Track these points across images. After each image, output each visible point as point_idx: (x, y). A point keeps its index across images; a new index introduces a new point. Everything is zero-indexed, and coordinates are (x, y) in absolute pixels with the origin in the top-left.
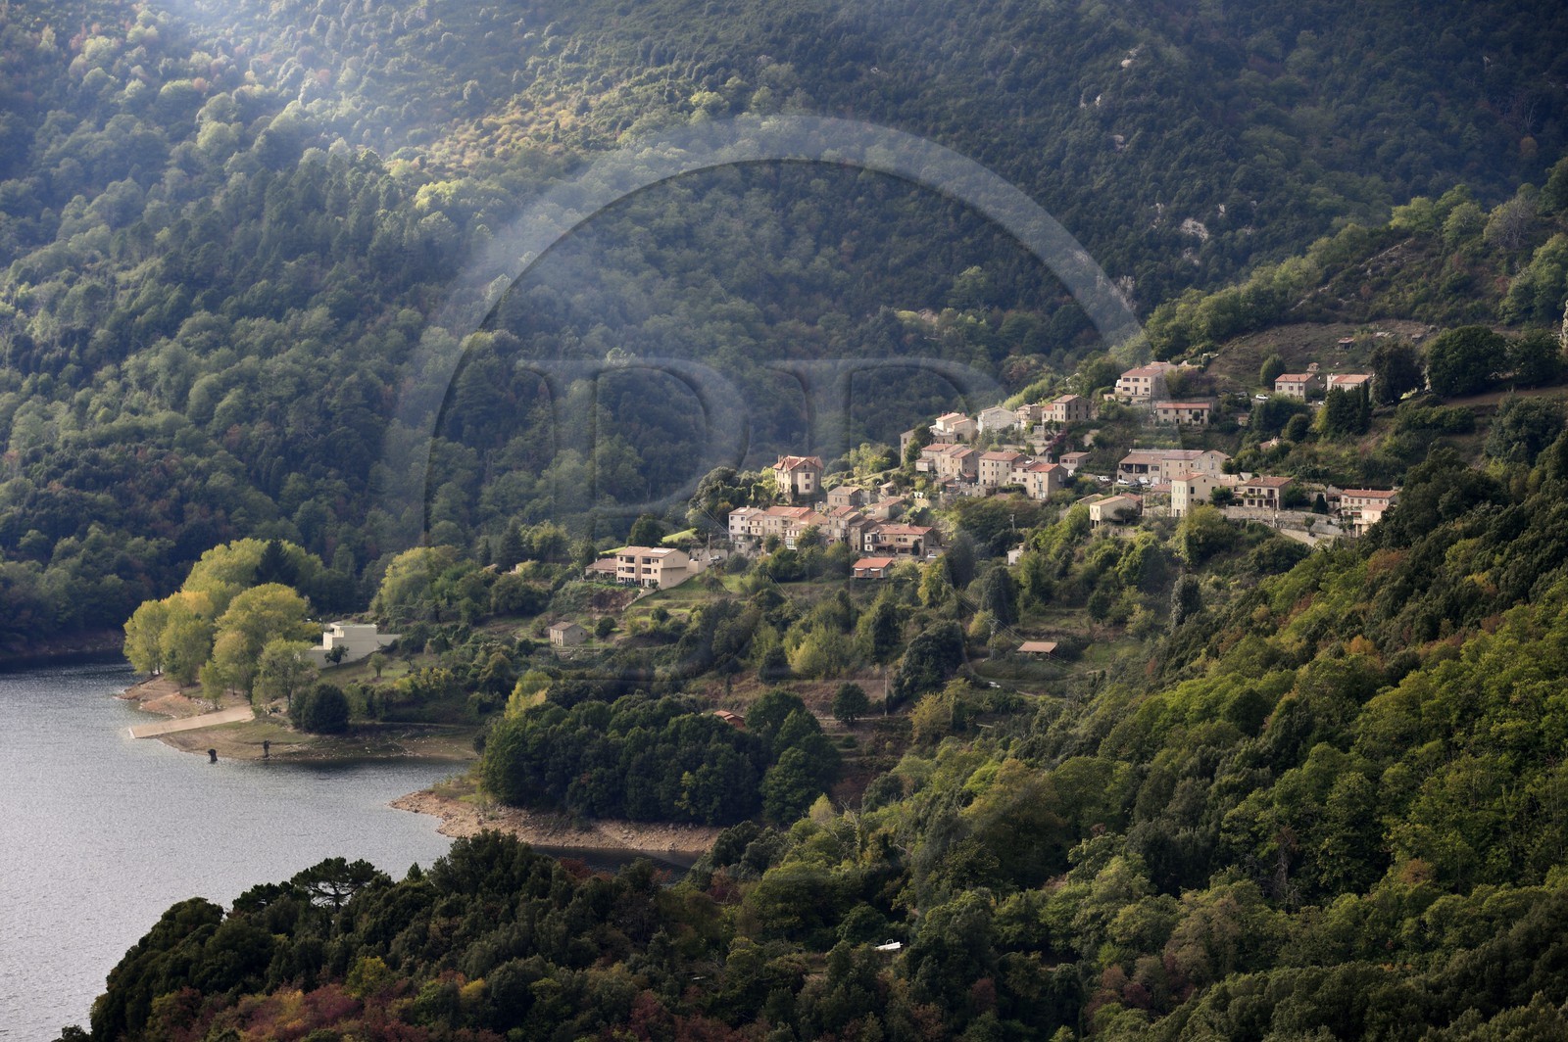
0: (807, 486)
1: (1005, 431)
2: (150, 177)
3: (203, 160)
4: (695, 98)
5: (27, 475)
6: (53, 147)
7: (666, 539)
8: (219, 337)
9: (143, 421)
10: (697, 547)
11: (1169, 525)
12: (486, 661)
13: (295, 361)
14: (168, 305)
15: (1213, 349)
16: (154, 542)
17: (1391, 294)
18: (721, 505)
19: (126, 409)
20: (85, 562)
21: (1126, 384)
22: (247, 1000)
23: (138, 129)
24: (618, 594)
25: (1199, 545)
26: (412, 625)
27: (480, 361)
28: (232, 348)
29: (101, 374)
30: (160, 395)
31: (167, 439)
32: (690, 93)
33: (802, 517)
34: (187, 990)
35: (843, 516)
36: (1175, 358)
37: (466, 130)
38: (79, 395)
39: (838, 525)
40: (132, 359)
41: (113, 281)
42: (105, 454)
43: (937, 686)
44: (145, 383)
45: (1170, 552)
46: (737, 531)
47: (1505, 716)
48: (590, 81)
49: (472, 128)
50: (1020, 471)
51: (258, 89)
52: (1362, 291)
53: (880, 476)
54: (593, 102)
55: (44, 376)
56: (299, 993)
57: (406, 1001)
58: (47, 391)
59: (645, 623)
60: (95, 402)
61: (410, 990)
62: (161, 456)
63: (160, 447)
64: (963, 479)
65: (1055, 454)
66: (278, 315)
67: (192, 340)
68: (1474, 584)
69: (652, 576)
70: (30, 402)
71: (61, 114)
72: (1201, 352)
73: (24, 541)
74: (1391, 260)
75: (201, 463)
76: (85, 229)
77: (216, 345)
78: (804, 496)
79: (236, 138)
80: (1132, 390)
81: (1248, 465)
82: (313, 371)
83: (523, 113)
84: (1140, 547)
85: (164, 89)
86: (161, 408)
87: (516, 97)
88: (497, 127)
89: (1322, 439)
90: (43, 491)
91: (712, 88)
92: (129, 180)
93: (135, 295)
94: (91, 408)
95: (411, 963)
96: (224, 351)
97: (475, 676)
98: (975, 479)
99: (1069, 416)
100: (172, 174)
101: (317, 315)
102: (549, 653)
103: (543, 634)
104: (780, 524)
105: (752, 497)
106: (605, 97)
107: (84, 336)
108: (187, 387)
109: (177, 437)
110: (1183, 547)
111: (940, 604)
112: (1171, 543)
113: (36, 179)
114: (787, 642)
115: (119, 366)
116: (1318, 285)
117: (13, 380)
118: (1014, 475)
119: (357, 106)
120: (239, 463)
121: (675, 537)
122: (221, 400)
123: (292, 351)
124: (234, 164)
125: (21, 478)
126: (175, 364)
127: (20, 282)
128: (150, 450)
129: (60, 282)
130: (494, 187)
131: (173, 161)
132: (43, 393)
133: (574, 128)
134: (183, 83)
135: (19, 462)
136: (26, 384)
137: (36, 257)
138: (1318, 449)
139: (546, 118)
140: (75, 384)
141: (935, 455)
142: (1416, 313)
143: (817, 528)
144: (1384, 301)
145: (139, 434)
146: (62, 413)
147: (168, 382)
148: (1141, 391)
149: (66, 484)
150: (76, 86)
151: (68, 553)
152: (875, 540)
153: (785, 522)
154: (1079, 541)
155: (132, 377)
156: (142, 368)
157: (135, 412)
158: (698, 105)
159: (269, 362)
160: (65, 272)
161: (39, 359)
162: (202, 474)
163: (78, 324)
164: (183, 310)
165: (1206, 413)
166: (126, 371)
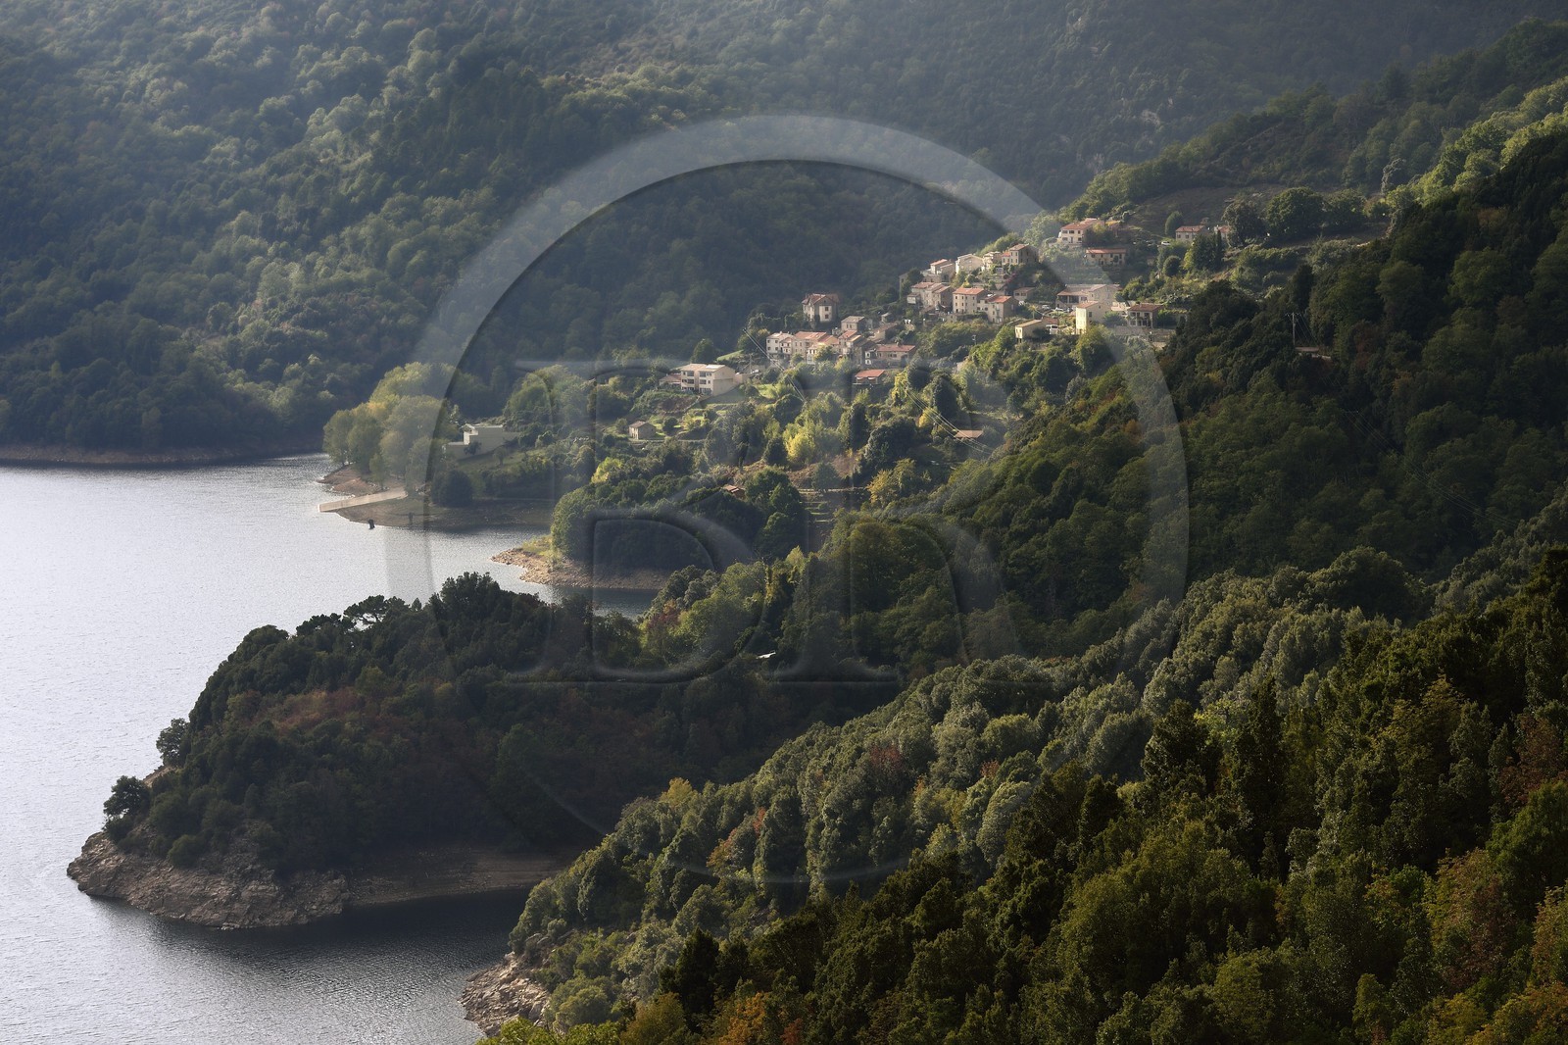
0: (827, 316)
1: (975, 272)
2: (372, 92)
3: (412, 80)
4: (776, 24)
5: (267, 318)
6: (303, 72)
7: (720, 358)
8: (414, 211)
9: (352, 275)
10: (743, 364)
11: (1073, 340)
12: (577, 451)
13: (467, 229)
14: (375, 189)
15: (1131, 208)
16: (357, 366)
17: (1265, 165)
18: (761, 332)
19: (341, 267)
20: (305, 382)
21: (1065, 236)
22: (292, 698)
23: (364, 57)
24: (681, 400)
25: (1091, 355)
26: (529, 425)
27: (604, 226)
28: (421, 220)
29: (325, 242)
30: (367, 256)
31: (369, 290)
32: (772, 20)
33: (820, 340)
34: (251, 691)
35: (849, 339)
36: (1103, 216)
37: (607, 52)
38: (308, 257)
39: (845, 345)
40: (347, 230)
41: (338, 171)
42: (326, 302)
43: (890, 465)
44: (357, 247)
45: (1071, 361)
46: (773, 350)
47: (1214, 477)
48: (699, 13)
49: (611, 50)
50: (983, 302)
51: (454, 24)
52: (1244, 162)
53: (881, 308)
54: (701, 29)
55: (283, 244)
56: (324, 694)
57: (395, 698)
58: (286, 256)
59: (699, 421)
60: (319, 261)
61: (399, 691)
62: (364, 302)
63: (364, 295)
64: (941, 309)
65: (1010, 290)
66: (455, 195)
67: (391, 214)
68: (1209, 380)
69: (707, 386)
70: (273, 263)
71: (309, 47)
72: (1123, 210)
73: (262, 367)
74: (1266, 139)
75: (394, 307)
76: (322, 133)
77: (408, 217)
78: (825, 324)
79: (436, 62)
80: (1069, 239)
81: (1134, 294)
82: (479, 236)
83: (649, 38)
84: (1047, 358)
85: (385, 27)
86: (367, 266)
87: (644, 26)
88: (629, 49)
89: (1188, 274)
90: (276, 329)
91: (789, 16)
92: (356, 96)
93: (352, 182)
94: (316, 268)
95: (405, 671)
96: (414, 222)
97: (569, 462)
98: (950, 309)
99: (1021, 261)
100: (388, 91)
101: (484, 193)
102: (626, 445)
103: (625, 430)
104: (804, 345)
105: (786, 325)
106: (709, 24)
107: (315, 212)
108: (387, 249)
109: (377, 288)
110: (1079, 357)
111: (902, 404)
112: (1071, 354)
113: (289, 97)
114: (786, 434)
115: (338, 235)
116: (1212, 159)
117: (262, 247)
118: (979, 305)
119: (526, 36)
120: (423, 306)
121: (727, 357)
122: (411, 258)
123: (464, 221)
124: (433, 82)
125: (262, 320)
126: (379, 230)
127: (271, 173)
128: (356, 298)
129: (300, 173)
130: (619, 94)
131: (390, 81)
132: (283, 256)
133: (684, 48)
134: (399, 22)
135: (261, 309)
136: (271, 250)
137: (282, 156)
138: (1184, 282)
139: (666, 41)
140: (307, 250)
141: (921, 291)
142: (1281, 179)
143: (830, 348)
144: (1259, 171)
145: (350, 285)
146: (295, 272)
147: (372, 246)
148: (1075, 240)
149: (294, 325)
150: (321, 26)
151: (295, 375)
152: (873, 356)
153: (808, 344)
154: (1007, 354)
155: (347, 244)
156: (354, 237)
157: (348, 269)
158: (778, 29)
159: (447, 230)
160: (305, 165)
161: (281, 231)
162: (395, 315)
163: (310, 204)
164: (386, 192)
165: (1123, 256)
166: (343, 239)
